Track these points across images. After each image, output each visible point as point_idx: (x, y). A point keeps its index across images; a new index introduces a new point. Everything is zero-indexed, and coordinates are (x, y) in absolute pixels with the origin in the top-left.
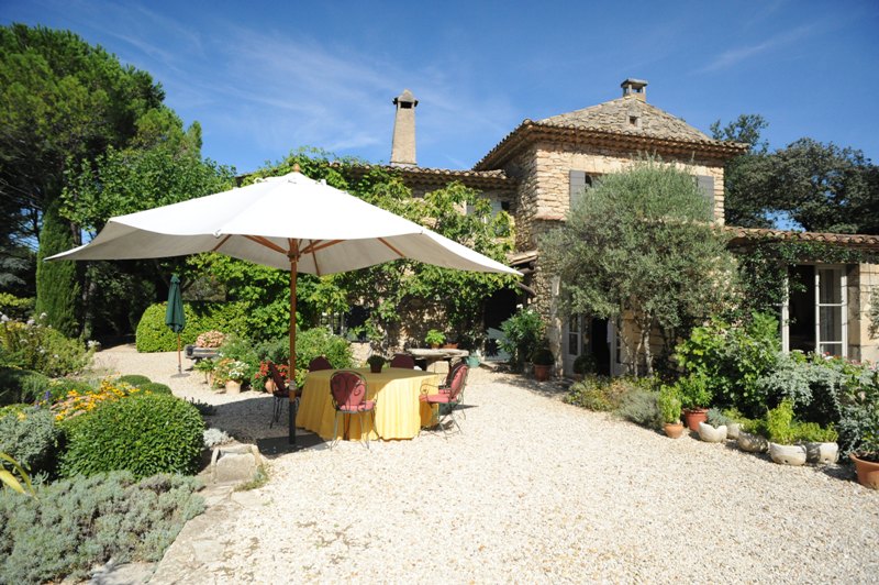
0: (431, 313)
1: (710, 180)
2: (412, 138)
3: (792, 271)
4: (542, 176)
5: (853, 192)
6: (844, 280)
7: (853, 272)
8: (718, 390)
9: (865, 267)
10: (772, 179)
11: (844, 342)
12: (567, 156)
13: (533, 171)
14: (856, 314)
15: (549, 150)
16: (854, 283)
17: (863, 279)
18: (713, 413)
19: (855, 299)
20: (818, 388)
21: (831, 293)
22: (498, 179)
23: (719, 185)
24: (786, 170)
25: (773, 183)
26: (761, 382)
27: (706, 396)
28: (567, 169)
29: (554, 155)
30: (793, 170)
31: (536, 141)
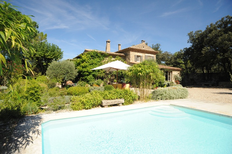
0: (113, 77)
1: (154, 57)
2: (110, 48)
3: (165, 72)
4: (131, 56)
5: (172, 60)
6: (171, 73)
7: (172, 72)
8: (159, 85)
9: (173, 72)
10: (162, 58)
11: (171, 80)
12: (134, 53)
13: (129, 55)
14: (172, 77)
15: (132, 52)
16: (172, 74)
17: (173, 73)
18: (159, 87)
19: (172, 75)
20: (168, 84)
21: (169, 75)
22: (123, 55)
23: (155, 58)
24: (164, 57)
25: (163, 58)
26: (163, 84)
27: (158, 85)
28: (134, 55)
29: (133, 52)
30: (165, 57)
31: (130, 50)
